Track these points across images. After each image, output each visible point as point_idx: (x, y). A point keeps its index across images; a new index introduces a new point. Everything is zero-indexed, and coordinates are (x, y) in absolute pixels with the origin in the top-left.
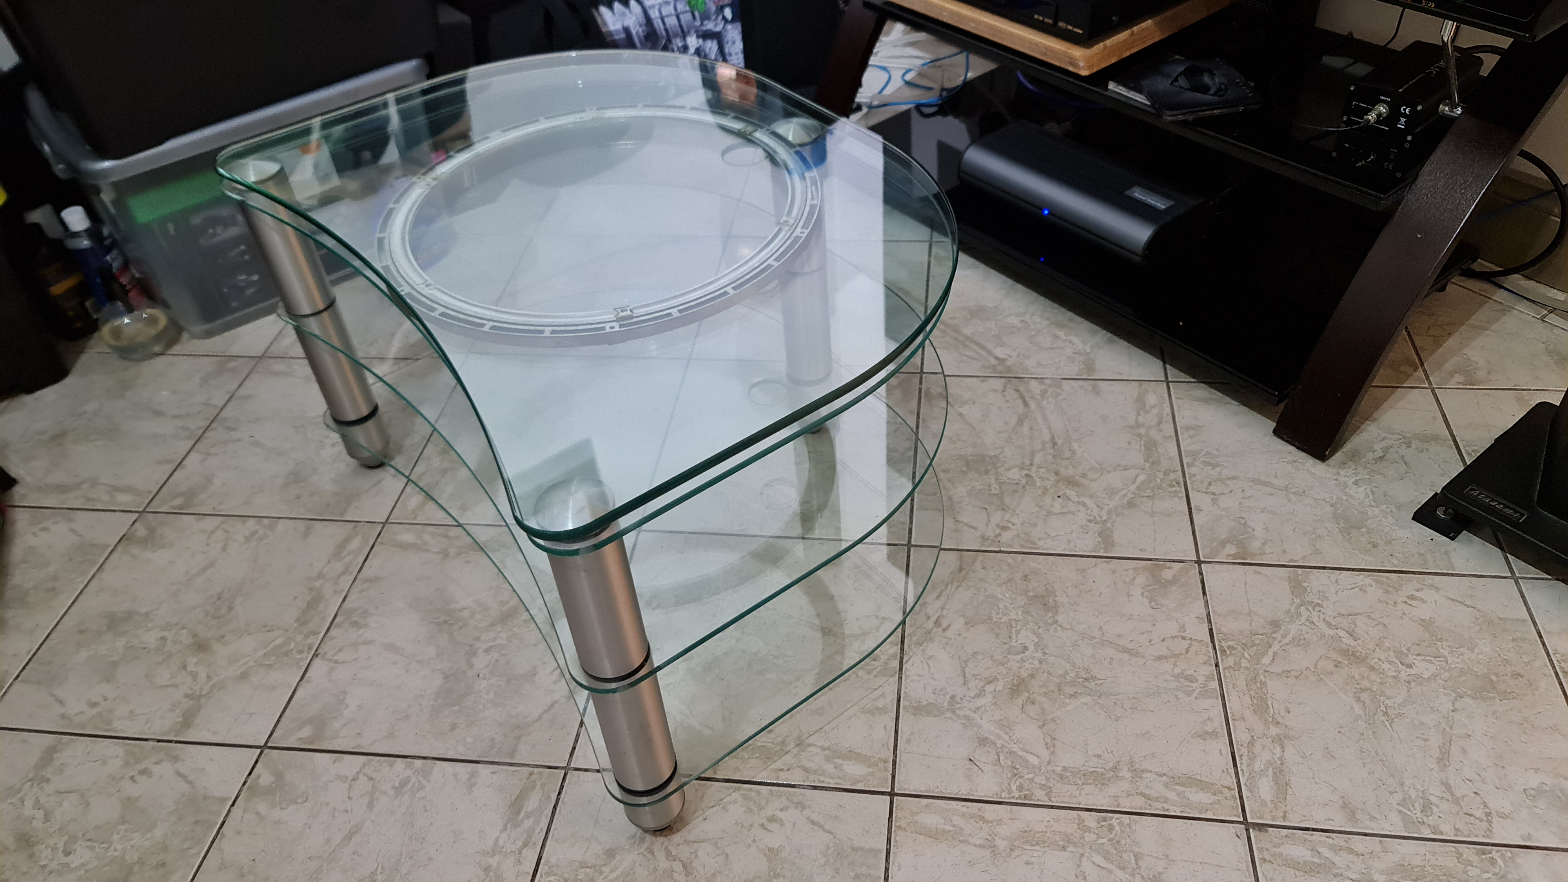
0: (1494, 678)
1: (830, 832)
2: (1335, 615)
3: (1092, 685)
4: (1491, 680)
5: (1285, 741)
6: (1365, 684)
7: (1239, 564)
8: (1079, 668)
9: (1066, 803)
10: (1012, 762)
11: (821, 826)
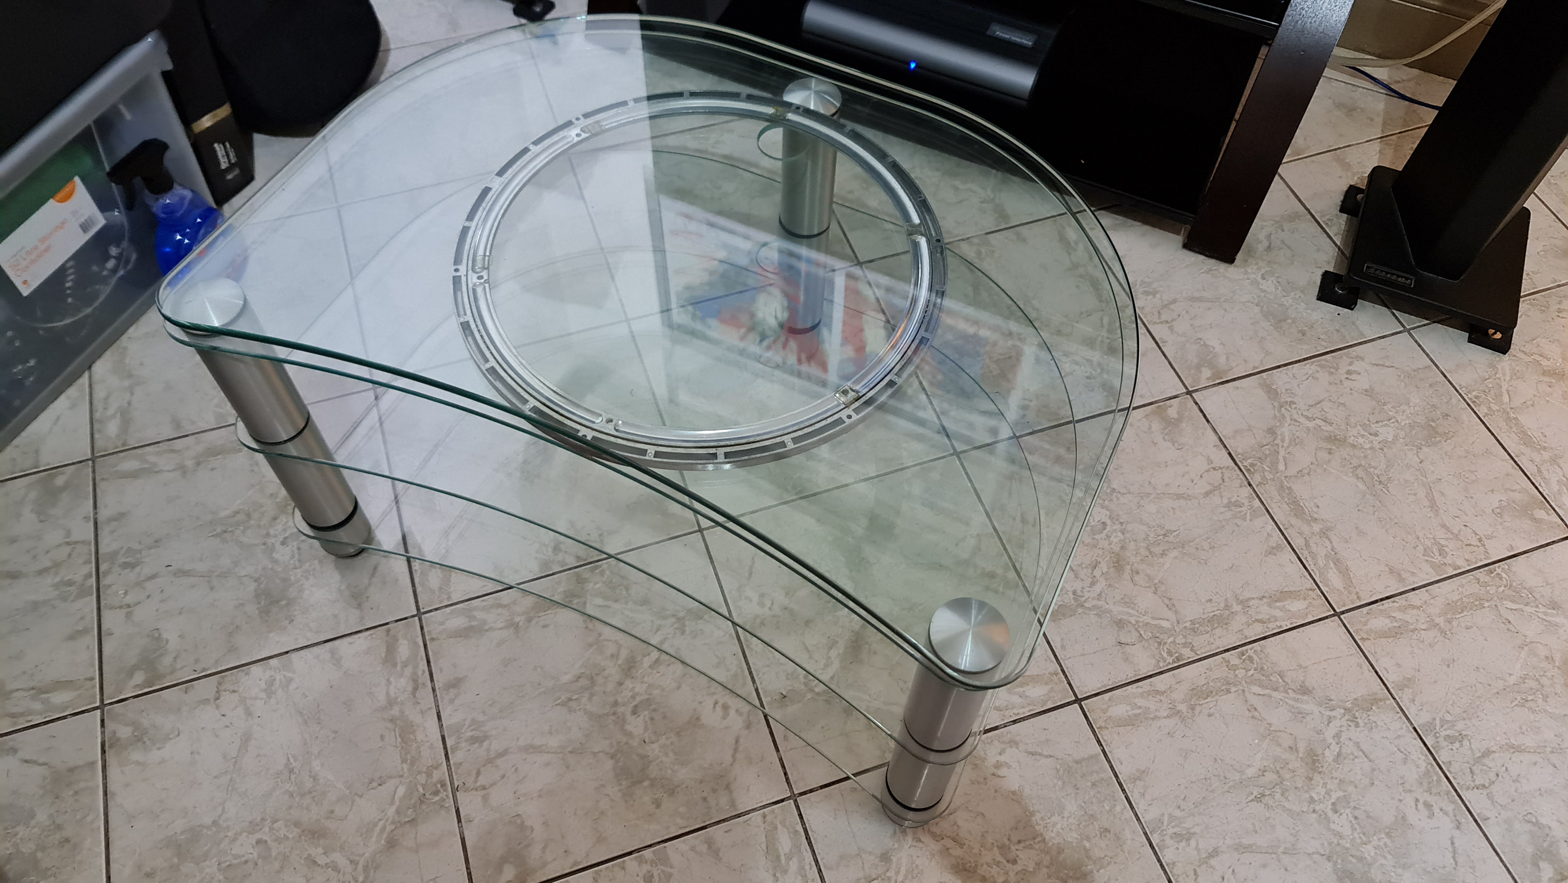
0: (1433, 424)
1: (1051, 756)
2: (1307, 408)
3: (1171, 538)
4: (1431, 426)
5: (1329, 533)
6: (1355, 462)
7: (1219, 384)
8: (1154, 527)
9: (1209, 651)
10: (1152, 633)
11: (1040, 754)
